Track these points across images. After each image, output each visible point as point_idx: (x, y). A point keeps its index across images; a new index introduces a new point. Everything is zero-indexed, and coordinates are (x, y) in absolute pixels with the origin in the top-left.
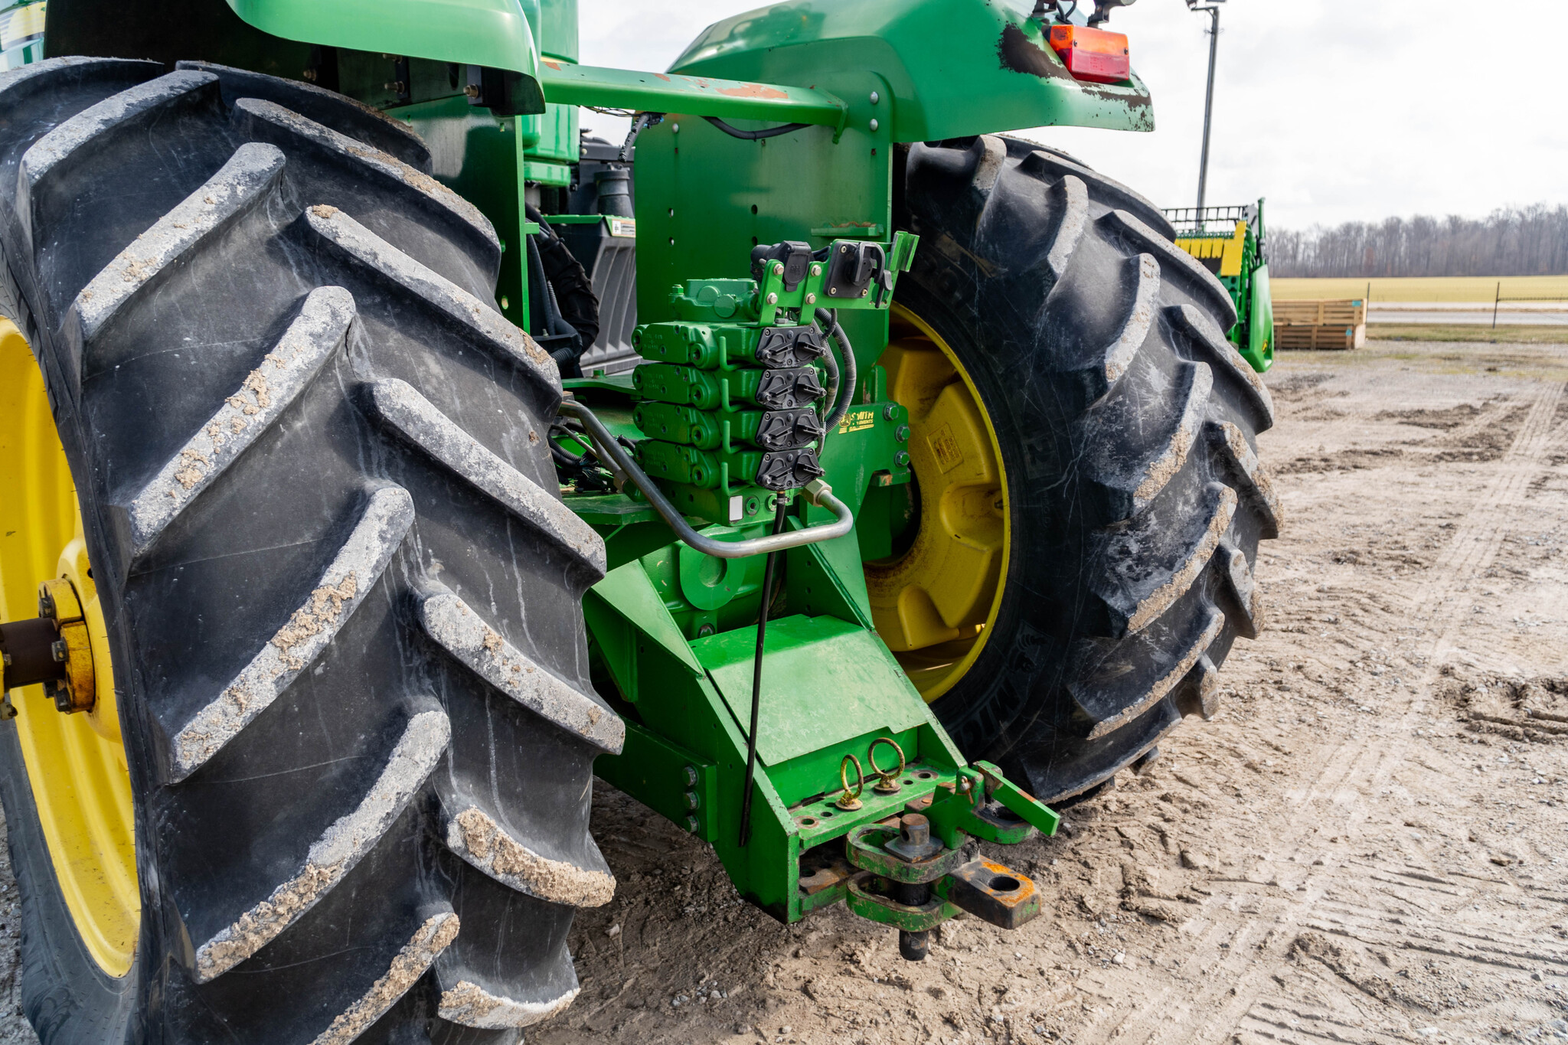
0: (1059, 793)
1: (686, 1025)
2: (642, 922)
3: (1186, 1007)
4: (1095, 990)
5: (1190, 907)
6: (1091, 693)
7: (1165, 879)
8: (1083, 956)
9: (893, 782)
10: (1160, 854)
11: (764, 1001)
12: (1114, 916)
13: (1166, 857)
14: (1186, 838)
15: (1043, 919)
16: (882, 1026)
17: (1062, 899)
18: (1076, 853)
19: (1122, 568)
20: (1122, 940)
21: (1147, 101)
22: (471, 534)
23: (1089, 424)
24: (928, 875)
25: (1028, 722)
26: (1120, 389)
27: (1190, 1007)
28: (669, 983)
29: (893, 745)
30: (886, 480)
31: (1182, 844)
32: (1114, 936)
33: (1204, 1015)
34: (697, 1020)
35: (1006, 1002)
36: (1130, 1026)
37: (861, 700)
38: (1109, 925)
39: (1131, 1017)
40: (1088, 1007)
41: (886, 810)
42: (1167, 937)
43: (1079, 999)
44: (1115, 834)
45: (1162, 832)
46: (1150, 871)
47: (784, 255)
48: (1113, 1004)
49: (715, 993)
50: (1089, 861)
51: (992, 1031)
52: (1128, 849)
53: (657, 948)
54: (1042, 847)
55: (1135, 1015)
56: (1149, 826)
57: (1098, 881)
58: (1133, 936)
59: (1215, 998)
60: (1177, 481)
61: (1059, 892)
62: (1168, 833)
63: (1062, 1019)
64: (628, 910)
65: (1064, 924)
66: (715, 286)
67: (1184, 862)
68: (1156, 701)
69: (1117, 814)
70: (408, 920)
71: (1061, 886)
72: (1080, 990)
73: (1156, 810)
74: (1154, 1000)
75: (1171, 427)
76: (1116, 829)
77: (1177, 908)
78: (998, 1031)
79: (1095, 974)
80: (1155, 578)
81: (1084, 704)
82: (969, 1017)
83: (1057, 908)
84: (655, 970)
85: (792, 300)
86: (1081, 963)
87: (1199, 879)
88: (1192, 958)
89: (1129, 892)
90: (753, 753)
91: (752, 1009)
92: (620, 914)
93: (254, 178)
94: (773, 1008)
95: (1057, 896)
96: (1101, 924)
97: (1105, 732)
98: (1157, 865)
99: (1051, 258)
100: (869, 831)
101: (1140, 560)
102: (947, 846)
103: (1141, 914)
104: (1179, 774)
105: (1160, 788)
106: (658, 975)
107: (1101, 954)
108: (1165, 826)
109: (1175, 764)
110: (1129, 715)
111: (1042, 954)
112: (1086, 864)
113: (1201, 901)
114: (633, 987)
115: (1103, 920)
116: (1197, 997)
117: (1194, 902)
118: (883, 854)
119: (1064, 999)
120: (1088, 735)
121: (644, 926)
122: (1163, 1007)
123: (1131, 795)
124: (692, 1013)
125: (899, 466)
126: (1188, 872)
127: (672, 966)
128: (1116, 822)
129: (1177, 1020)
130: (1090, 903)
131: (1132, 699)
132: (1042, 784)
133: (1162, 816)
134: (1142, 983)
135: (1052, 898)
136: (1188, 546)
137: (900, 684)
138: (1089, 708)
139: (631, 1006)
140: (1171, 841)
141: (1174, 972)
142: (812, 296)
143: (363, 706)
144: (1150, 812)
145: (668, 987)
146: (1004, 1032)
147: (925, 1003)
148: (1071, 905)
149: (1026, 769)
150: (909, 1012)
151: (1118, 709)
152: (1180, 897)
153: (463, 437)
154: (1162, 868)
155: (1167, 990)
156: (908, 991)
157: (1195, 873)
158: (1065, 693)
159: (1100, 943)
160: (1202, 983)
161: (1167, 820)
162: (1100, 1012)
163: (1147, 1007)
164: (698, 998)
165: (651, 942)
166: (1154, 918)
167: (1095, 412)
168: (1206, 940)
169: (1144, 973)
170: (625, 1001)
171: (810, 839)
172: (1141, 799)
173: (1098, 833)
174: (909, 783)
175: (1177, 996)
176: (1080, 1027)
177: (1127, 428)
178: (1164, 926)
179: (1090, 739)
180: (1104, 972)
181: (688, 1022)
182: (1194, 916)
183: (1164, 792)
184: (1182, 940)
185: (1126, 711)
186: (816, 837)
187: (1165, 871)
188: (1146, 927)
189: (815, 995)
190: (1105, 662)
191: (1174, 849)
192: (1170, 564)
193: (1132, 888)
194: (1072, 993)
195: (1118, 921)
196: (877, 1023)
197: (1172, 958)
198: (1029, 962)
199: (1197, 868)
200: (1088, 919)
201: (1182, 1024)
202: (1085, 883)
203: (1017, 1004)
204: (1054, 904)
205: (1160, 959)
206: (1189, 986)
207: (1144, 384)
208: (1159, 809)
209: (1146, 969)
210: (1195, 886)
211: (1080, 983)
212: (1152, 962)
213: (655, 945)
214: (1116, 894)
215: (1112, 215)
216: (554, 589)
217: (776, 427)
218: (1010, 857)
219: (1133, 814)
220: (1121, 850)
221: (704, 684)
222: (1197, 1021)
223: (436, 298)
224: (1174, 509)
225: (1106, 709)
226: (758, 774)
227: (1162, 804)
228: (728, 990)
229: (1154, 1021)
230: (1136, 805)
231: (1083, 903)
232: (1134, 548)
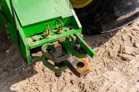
0: (108, 31)
1: (14, 77)
2: (15, 49)
3: (126, 84)
4: (106, 77)
5: (133, 57)
6: (119, 9)
7: (129, 49)
8: (106, 67)
9: (61, 31)
10: (129, 43)
11: (33, 72)
12: (115, 58)
13: (131, 44)
14: (136, 40)
15: (100, 56)
16: (56, 81)
17: (105, 52)
18: (111, 41)
20: (116, 64)
24: (60, 61)
25: (103, 14)
27: (127, 84)
28: (15, 65)
29: (60, 22)
31: (135, 41)
32: (114, 62)
33: (130, 87)
34: (17, 75)
35: (85, 78)
36: (112, 88)
37: (55, 9)
38: (114, 60)
39: (113, 86)
40: (103, 82)
41: (57, 38)
42: (126, 64)
43: (102, 79)
44: (121, 37)
45: (131, 38)
46: (126, 47)
48: (110, 81)
49: (24, 69)
50: (113, 43)
51: (80, 86)
52: (123, 41)
53: (15, 56)
54: (104, 39)
55: (114, 85)
56: (129, 36)
57: (114, 48)
58: (118, 63)
59: (134, 82)
61: (105, 50)
62: (132, 38)
63: (97, 84)
64: (13, 46)
65: (104, 59)
67: (134, 45)
68: (136, 12)
69: (123, 32)
71: (106, 49)
72: (103, 76)
73: (131, 32)
74: (120, 81)
76: (121, 36)
77: (130, 57)
78: (81, 86)
79: (108, 72)
81: (117, 12)
82: (76, 81)
83: (104, 54)
84: (13, 62)
86: (105, 69)
87: (137, 50)
88: (131, 70)
89: (120, 52)
91: (30, 73)
92: (11, 47)
94: (35, 74)
95: (104, 51)
96: (112, 59)
97: (121, 19)
98: (128, 45)
100: (49, 45)
102: (66, 53)
103: (122, 58)
104: (138, 24)
105: (133, 27)
106: (13, 63)
107: (110, 67)
108: (132, 36)
109: (138, 22)
110: (128, 15)
111: (97, 65)
112: (113, 44)
113: (136, 56)
114: (7, 65)
115: (113, 58)
116: (130, 81)
117: (134, 56)
118: (49, 54)
119: (99, 78)
120: (116, 19)
121: (15, 50)
122: (121, 83)
123: (127, 28)
124: (17, 73)
126: (135, 48)
127: (17, 61)
128: (122, 34)
129: (124, 87)
130: (111, 54)
131: (130, 12)
132: (105, 28)
133: (132, 34)
134: (118, 76)
135: (103, 51)
137: (68, 5)
139: (5, 70)
140: (133, 40)
141: (126, 73)
144: (130, 33)
145: (14, 66)
146: (83, 86)
147: (68, 76)
148: (107, 54)
149: (101, 25)
150: (63, 78)
151: (125, 14)
152: (131, 54)
154: (129, 46)
155: (123, 78)
156: (65, 73)
157: (136, 48)
158: (113, 9)
159: (111, 64)
160: (132, 78)
161: (133, 35)
162: (106, 83)
163: (117, 83)
164: (20, 69)
165: (14, 55)
166: (124, 59)
168: (135, 66)
169: (119, 73)
170: (4, 69)
171: (32, 46)
172: (128, 29)
173: (117, 37)
174: (66, 31)
175: (125, 80)
176: (100, 87)
178: (126, 61)
179: (117, 20)
180: (110, 72)
181: (15, 76)
182: (134, 59)
183: (134, 28)
184: (129, 65)
185: (127, 14)
186: (35, 46)
187: (130, 47)
188: (122, 61)
189: (45, 71)
190: (124, 2)
191: (133, 42)
193: (121, 51)
194: (101, 77)
195: (116, 59)
196: (55, 80)
197: (126, 70)
198: (94, 67)
199: (137, 47)
200: (110, 58)
201: (125, 89)
202: (111, 48)
203: (88, 79)
204: (103, 53)
205: (123, 70)
206: (129, 77)
208: (132, 32)
209: (120, 72)
210: (136, 52)
211: (104, 75)
212: (121, 70)
213: (15, 55)
214: (118, 52)
218: (97, 41)
219: (126, 33)
220: (121, 41)
222: (128, 88)
225: (122, 14)
227: (133, 31)
228: (26, 68)
229: (118, 87)
230: (127, 31)
231: (110, 54)
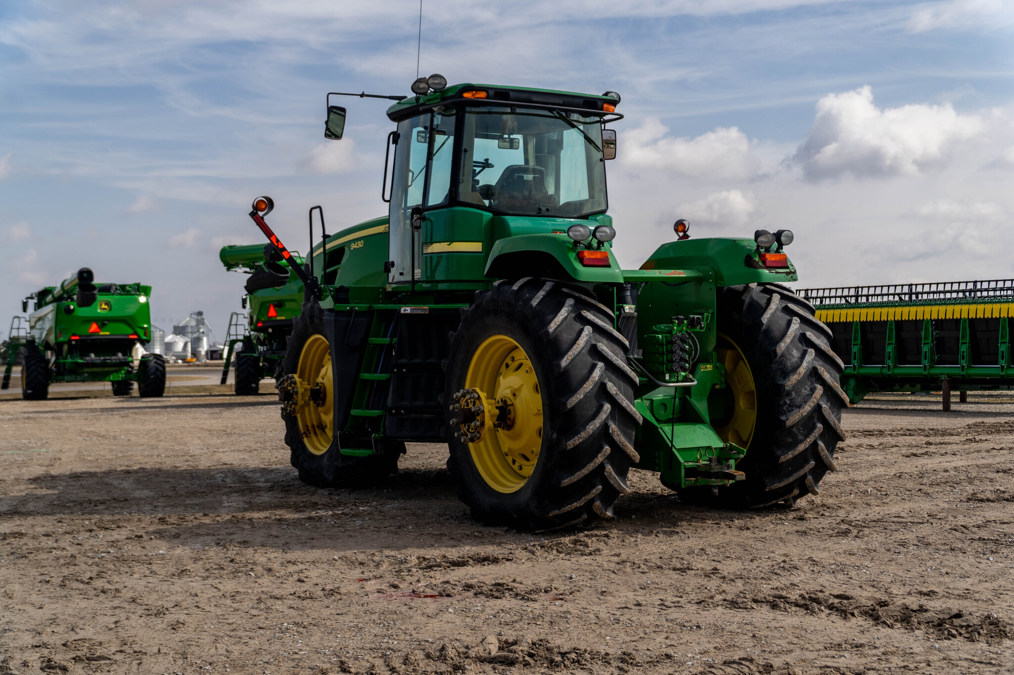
6: (779, 448)
19: (785, 408)
21: (795, 272)
22: (613, 374)
23: (774, 366)
26: (782, 356)
29: (712, 449)
30: (717, 387)
37: (704, 439)
47: (677, 319)
60: (800, 382)
66: (662, 326)
68: (800, 451)
70: (600, 449)
75: (799, 366)
80: (795, 411)
85: (680, 329)
90: (672, 445)
93: (571, 306)
99: (762, 319)
101: (790, 405)
110: (791, 455)
120: (779, 461)
125: (721, 382)
131: (792, 450)
136: (806, 402)
137: (716, 437)
138: (779, 452)
142: (684, 328)
143: (594, 403)
151: (787, 453)
153: (612, 355)
167: (775, 362)
171: (688, 466)
177: (784, 367)
186: (690, 465)
192: (799, 407)
207: (791, 354)
215: (787, 306)
216: (628, 387)
217: (676, 357)
221: (660, 430)
223: (606, 328)
224: (801, 391)
225: (783, 452)
226: (674, 449)
232: (788, 402)
